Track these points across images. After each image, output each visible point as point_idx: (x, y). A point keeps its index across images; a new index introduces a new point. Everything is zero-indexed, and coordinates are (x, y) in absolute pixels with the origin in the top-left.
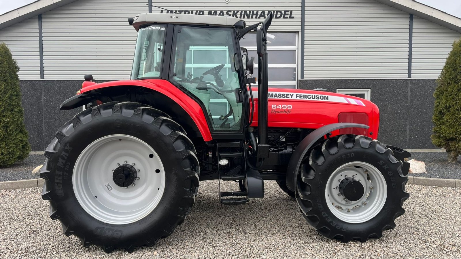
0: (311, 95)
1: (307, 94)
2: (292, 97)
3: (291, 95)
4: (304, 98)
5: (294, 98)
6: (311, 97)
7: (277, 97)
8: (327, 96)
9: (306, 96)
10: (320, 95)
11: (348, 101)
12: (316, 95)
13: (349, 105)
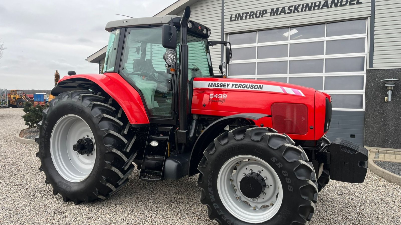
0: (246, 84)
1: (242, 84)
2: (228, 87)
3: (227, 84)
4: (239, 87)
5: (230, 87)
6: (246, 86)
7: (215, 87)
8: (261, 85)
9: (241, 85)
10: (254, 84)
11: (284, 90)
12: (251, 84)
13: (285, 94)
